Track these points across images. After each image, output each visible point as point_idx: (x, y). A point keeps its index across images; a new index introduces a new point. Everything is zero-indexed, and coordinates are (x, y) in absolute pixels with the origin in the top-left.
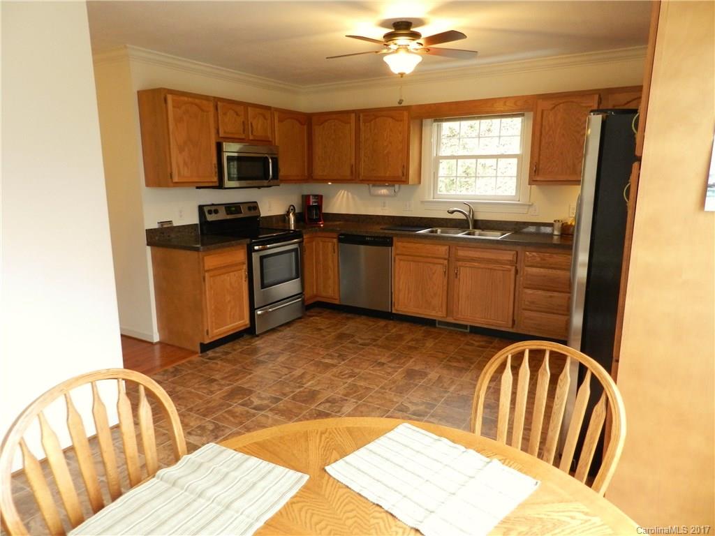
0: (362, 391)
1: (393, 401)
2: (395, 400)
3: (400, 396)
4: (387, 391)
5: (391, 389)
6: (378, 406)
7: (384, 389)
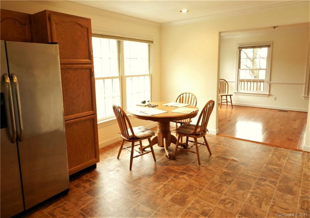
0: (213, 187)
1: (195, 180)
2: (194, 181)
3: (191, 183)
4: (198, 187)
5: (196, 189)
6: (202, 178)
7: (200, 188)
